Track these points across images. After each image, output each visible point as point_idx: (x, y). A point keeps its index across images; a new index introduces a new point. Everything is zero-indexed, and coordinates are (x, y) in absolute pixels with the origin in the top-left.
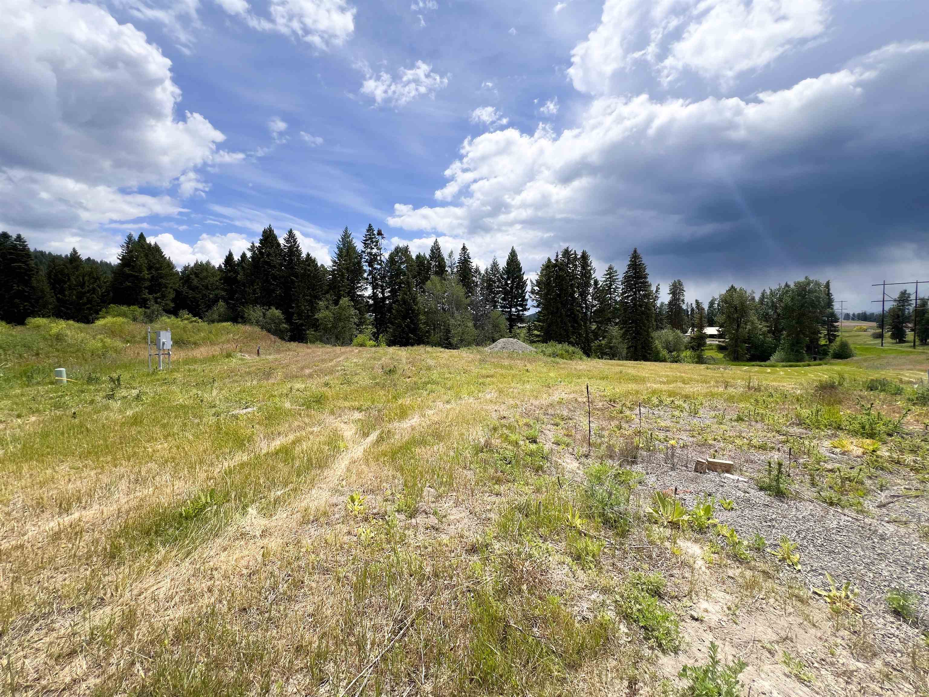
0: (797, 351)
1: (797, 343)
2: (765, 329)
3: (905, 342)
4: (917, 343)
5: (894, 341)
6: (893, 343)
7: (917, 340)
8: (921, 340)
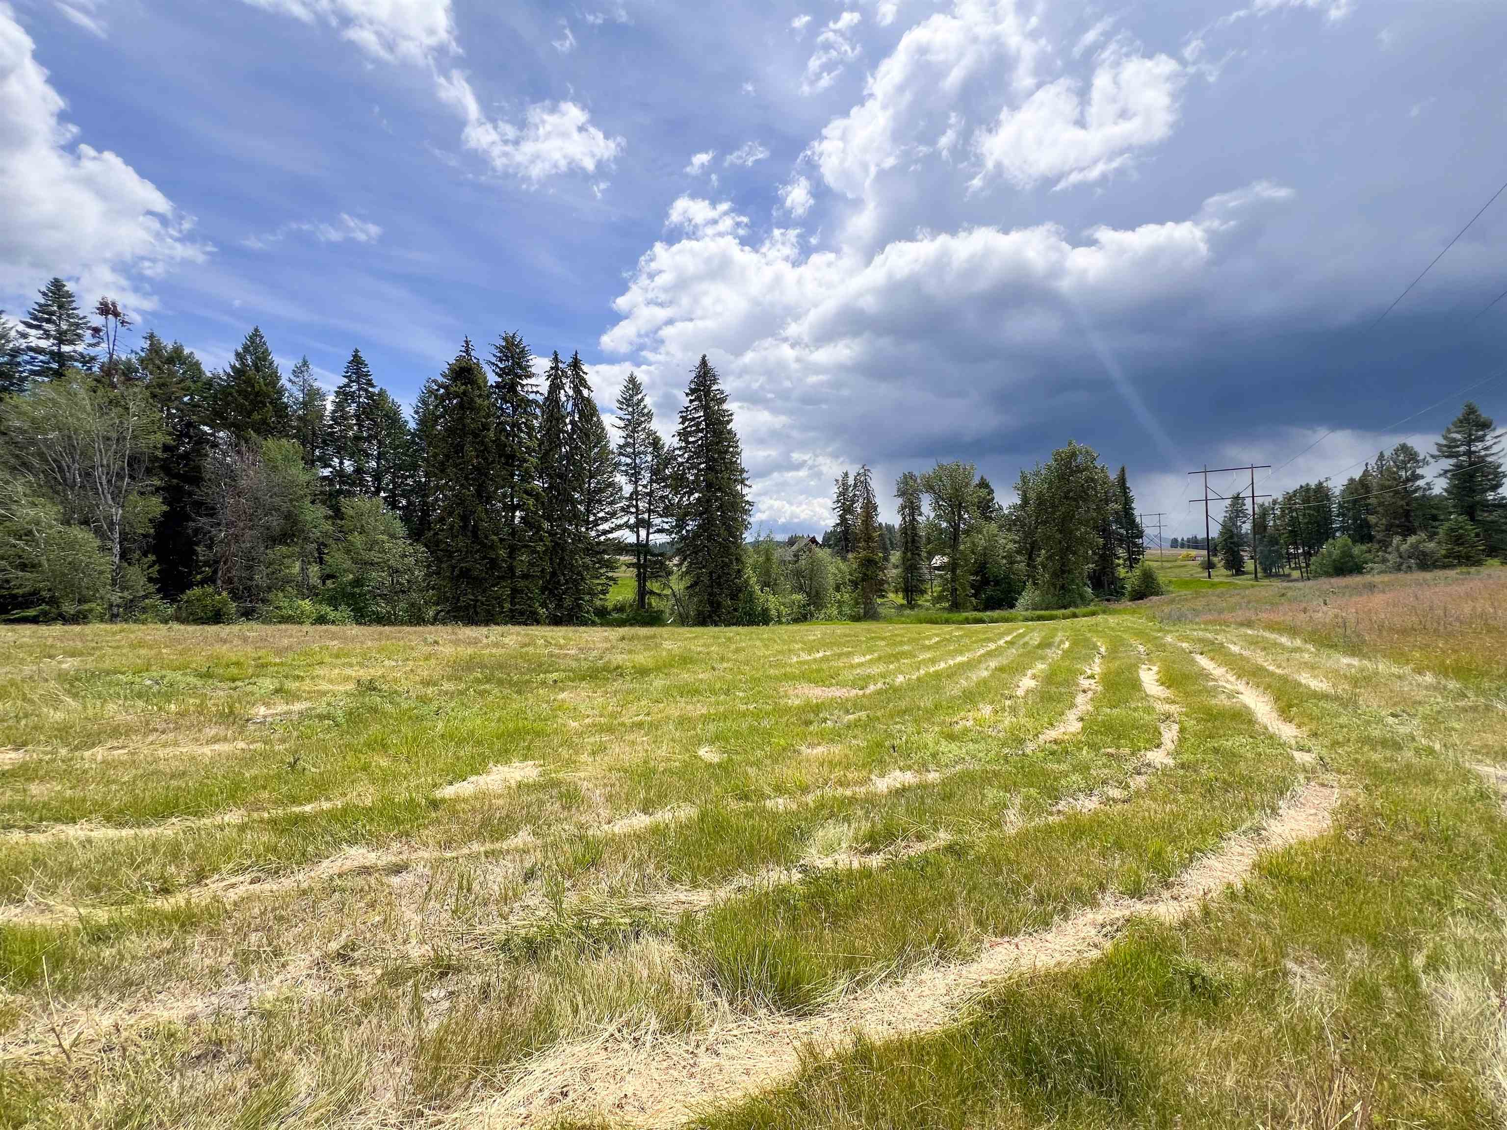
0: (1063, 587)
1: (1063, 572)
2: (1011, 546)
3: (1244, 573)
4: (1259, 575)
5: (1230, 573)
6: (1227, 576)
7: (1259, 570)
8: (1264, 570)
